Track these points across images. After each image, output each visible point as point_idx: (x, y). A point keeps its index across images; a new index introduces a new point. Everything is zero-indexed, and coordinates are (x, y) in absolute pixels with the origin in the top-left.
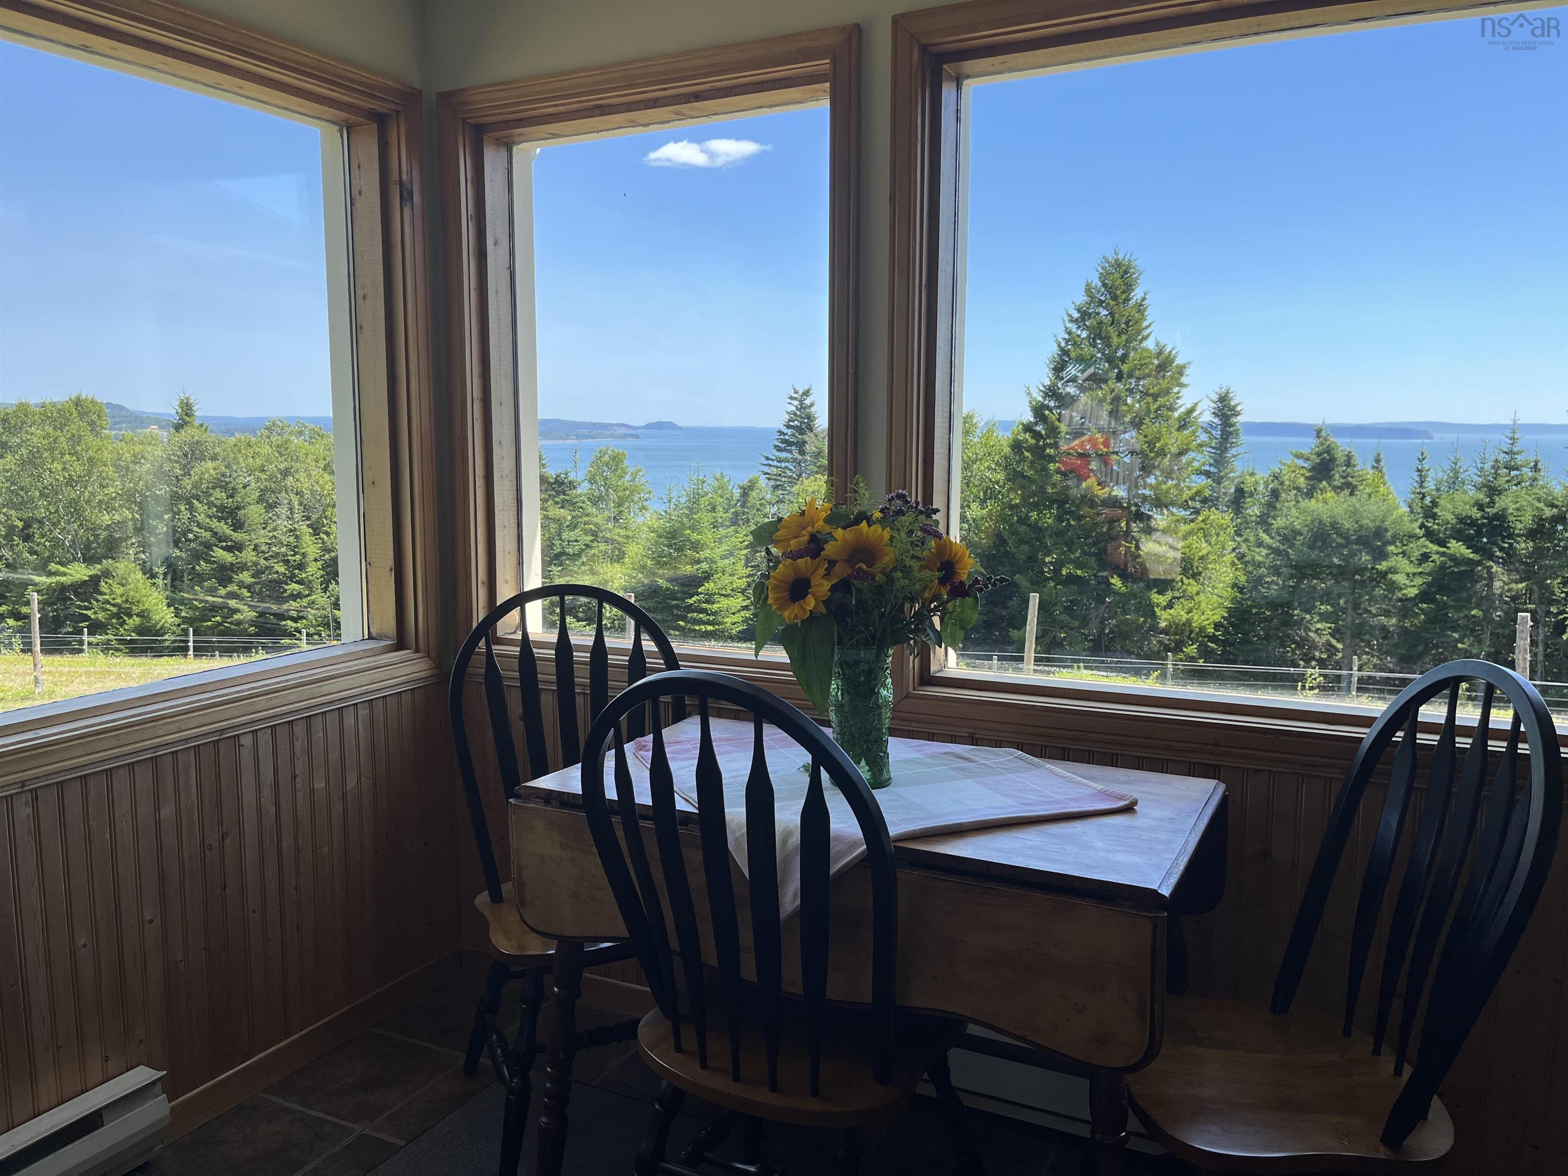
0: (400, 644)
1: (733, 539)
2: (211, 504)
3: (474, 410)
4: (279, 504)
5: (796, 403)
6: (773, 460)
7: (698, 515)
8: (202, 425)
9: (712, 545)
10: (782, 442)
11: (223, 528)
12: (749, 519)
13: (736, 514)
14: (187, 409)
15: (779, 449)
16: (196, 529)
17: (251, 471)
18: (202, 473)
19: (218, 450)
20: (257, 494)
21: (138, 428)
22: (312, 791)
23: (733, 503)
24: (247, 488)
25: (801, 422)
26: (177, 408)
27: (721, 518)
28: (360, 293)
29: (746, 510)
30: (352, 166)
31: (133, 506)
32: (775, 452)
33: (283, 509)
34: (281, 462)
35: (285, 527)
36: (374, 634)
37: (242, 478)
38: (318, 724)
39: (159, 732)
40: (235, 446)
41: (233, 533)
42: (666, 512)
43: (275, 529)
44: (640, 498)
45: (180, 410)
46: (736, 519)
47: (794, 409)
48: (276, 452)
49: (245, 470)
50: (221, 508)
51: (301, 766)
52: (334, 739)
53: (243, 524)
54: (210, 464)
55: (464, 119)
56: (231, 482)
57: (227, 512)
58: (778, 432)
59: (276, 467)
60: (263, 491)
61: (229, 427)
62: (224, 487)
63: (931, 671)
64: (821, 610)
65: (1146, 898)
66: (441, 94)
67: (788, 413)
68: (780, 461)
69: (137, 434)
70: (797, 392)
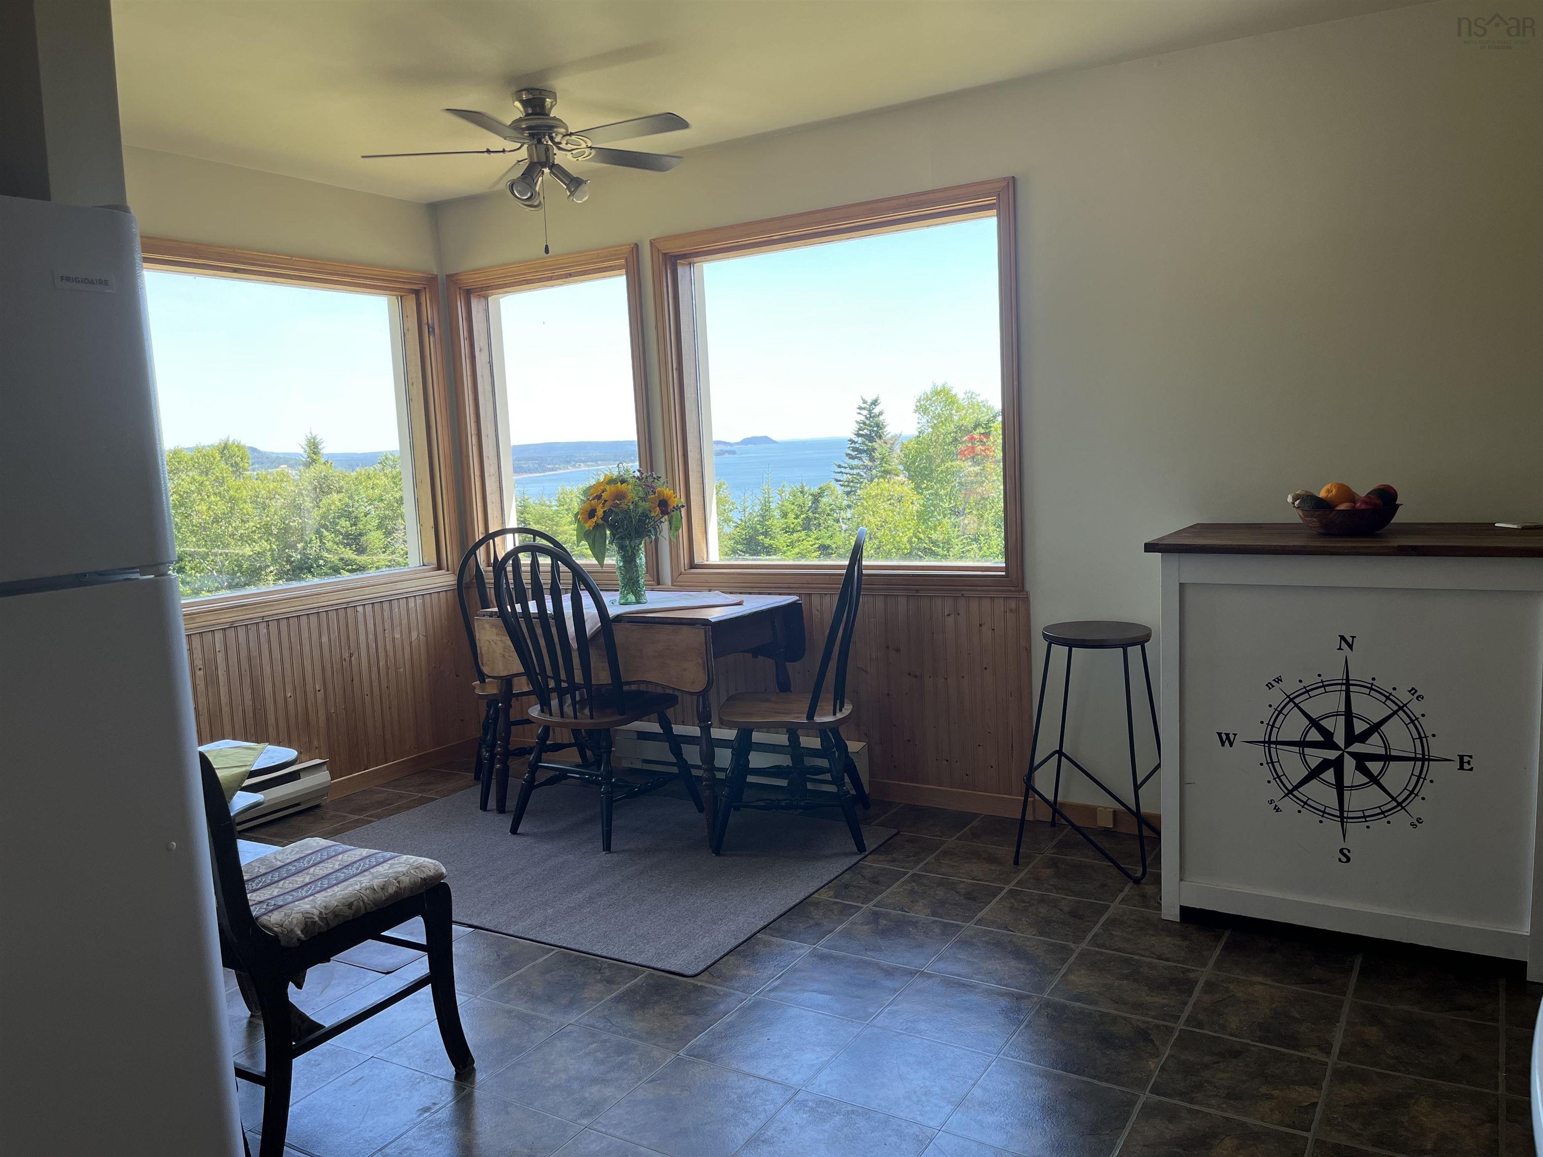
0: (439, 567)
1: (805, 540)
2: (337, 532)
4: (397, 530)
5: (865, 412)
6: (845, 468)
7: (770, 521)
8: (327, 462)
9: (785, 549)
10: (853, 451)
11: (349, 554)
12: (820, 524)
13: (808, 519)
14: (314, 447)
15: (852, 458)
16: (326, 555)
17: (371, 501)
18: (329, 505)
19: (342, 483)
20: (377, 521)
21: (269, 468)
22: (394, 639)
23: (805, 510)
24: (368, 516)
25: (870, 430)
26: (306, 447)
27: (793, 523)
28: (410, 381)
29: (817, 515)
30: (404, 316)
31: (270, 538)
32: (847, 459)
33: (400, 534)
34: (397, 491)
35: (402, 550)
36: (425, 563)
37: (363, 507)
38: (396, 604)
39: (320, 601)
40: (356, 479)
41: (356, 557)
42: (741, 520)
43: (392, 552)
44: (725, 510)
45: (308, 449)
46: (809, 524)
47: (863, 418)
48: (391, 483)
49: (365, 500)
50: (347, 535)
51: (387, 625)
52: (404, 613)
53: (366, 549)
54: (335, 496)
55: (460, 288)
56: (353, 512)
57: (352, 539)
58: (849, 441)
59: (392, 496)
60: (383, 518)
61: (351, 461)
62: (348, 515)
63: (696, 562)
64: (600, 522)
65: (705, 622)
66: (448, 276)
67: (857, 422)
68: (852, 468)
69: (270, 473)
70: (865, 402)
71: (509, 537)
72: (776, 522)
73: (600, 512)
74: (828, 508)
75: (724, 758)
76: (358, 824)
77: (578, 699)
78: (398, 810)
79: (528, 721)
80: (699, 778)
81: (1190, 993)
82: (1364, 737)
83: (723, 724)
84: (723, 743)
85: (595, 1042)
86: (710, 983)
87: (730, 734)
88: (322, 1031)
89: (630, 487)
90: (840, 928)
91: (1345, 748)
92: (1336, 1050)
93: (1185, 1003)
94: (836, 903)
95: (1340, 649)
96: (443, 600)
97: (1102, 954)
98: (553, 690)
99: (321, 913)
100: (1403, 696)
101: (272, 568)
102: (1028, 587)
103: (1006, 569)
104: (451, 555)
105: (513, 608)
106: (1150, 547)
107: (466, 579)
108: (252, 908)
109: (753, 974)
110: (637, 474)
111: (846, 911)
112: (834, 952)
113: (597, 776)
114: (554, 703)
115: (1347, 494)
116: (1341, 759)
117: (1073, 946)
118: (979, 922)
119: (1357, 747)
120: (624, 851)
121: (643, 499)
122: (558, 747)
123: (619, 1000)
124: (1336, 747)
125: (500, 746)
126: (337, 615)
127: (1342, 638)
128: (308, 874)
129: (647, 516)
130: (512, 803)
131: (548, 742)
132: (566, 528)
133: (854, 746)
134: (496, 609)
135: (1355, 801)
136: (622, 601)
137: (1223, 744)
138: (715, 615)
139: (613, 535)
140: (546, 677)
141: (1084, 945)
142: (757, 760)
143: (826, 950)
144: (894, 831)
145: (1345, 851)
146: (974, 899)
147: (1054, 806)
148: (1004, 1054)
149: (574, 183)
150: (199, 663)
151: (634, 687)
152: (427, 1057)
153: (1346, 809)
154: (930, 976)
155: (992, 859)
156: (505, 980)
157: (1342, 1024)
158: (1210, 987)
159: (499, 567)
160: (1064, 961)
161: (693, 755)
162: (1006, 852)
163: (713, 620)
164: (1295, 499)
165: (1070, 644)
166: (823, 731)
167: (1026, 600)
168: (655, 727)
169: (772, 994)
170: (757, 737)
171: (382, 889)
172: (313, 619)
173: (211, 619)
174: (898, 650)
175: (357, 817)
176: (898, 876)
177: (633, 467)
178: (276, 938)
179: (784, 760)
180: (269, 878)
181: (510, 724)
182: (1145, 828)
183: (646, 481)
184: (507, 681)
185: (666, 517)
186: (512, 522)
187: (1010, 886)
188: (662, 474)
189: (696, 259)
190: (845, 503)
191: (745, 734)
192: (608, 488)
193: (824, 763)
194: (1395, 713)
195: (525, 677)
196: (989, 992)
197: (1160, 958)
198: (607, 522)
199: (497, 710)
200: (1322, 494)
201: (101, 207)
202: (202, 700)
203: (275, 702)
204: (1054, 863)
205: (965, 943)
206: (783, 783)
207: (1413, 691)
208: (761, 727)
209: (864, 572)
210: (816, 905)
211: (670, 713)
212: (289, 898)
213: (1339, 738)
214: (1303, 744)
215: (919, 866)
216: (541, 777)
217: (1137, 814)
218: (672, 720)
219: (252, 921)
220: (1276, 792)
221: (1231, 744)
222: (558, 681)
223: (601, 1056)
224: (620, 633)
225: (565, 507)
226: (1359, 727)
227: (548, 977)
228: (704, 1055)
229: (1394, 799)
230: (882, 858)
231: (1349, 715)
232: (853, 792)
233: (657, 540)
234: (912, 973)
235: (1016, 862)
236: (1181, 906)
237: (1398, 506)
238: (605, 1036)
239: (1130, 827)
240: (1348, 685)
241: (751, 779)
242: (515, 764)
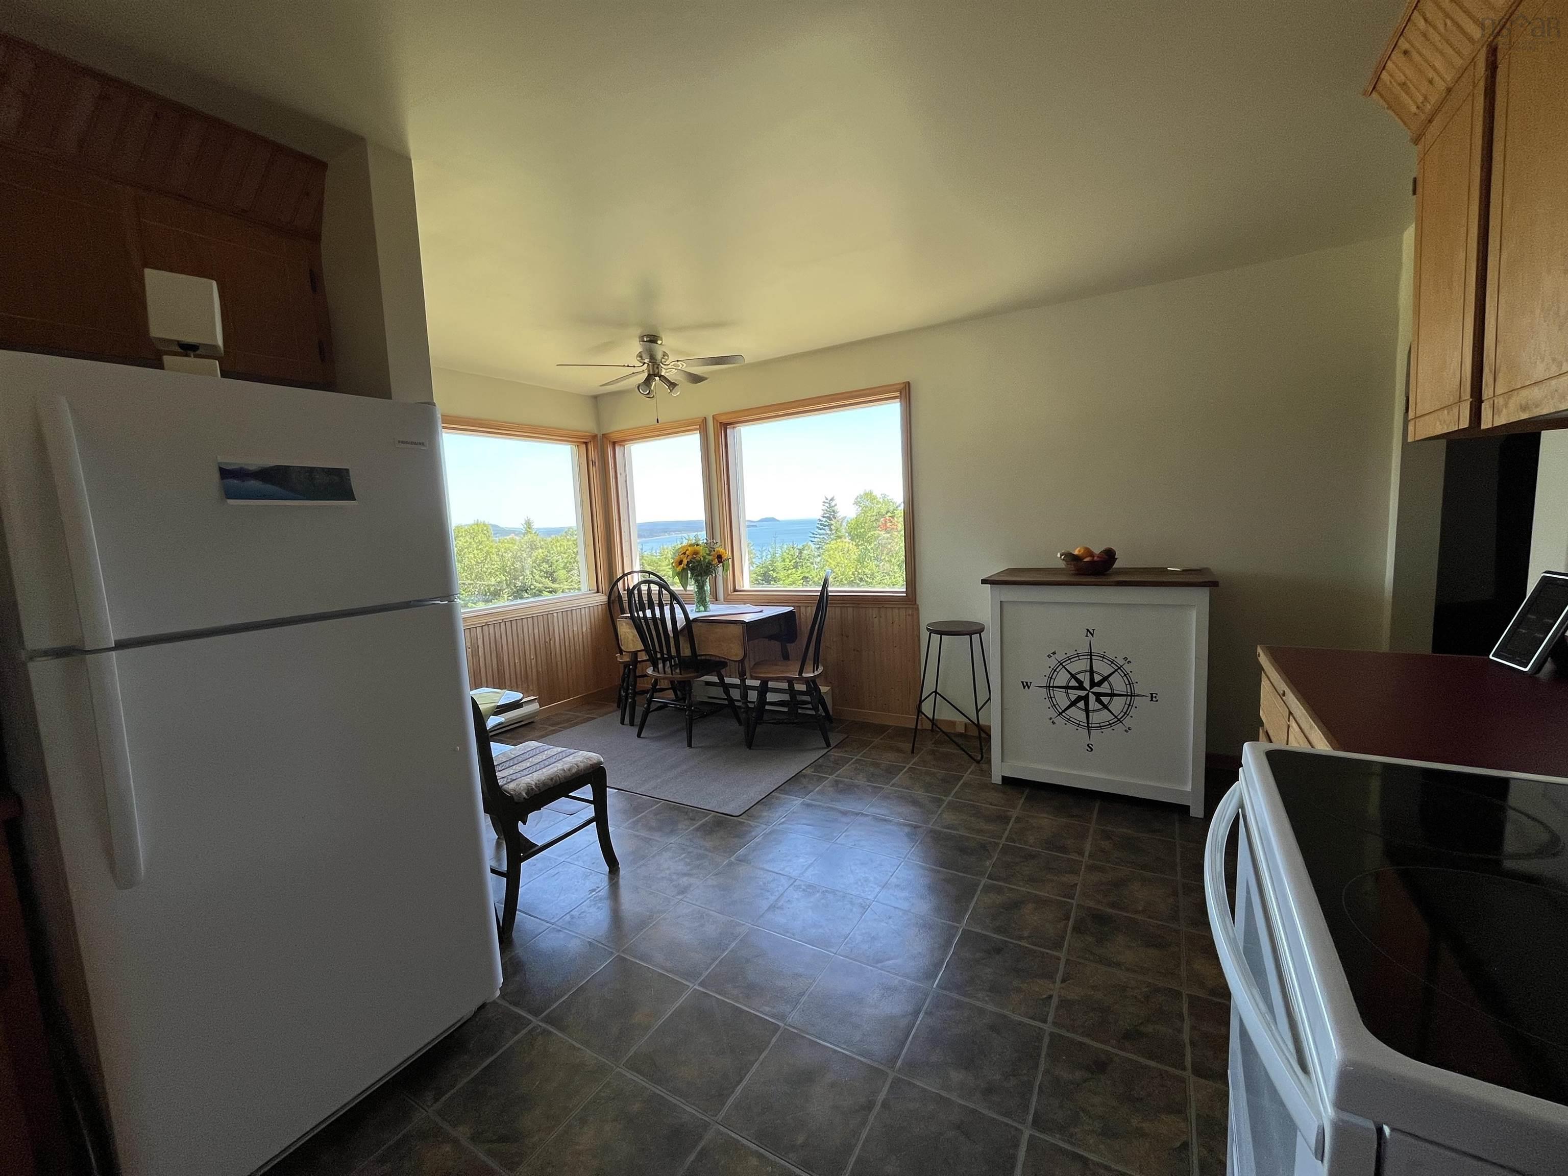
0: (598, 592)
1: (795, 575)
2: (541, 571)
3: (616, 523)
4: (574, 569)
5: (827, 505)
7: (776, 564)
8: (535, 533)
10: (820, 525)
11: (548, 583)
12: (803, 565)
13: (796, 562)
14: (528, 524)
15: (820, 529)
16: (535, 583)
17: (559, 553)
18: (537, 556)
19: (542, 543)
20: (563, 564)
23: (794, 557)
24: (558, 562)
25: (830, 514)
26: (524, 524)
27: (788, 564)
29: (801, 560)
30: (579, 456)
31: (505, 574)
32: (817, 530)
33: (576, 571)
34: (574, 549)
35: (577, 581)
36: (591, 590)
37: (555, 557)
38: (574, 612)
41: (552, 585)
42: (761, 563)
43: (572, 582)
44: (752, 558)
45: (525, 526)
46: (797, 565)
47: (826, 508)
48: (572, 544)
49: (556, 553)
50: (547, 572)
51: (570, 623)
52: (579, 618)
53: (557, 580)
54: (540, 551)
55: (609, 441)
56: (550, 559)
57: (549, 574)
58: (818, 520)
59: (572, 551)
60: (566, 563)
61: (549, 532)
62: (547, 561)
63: (737, 588)
64: (685, 567)
65: (743, 622)
66: (603, 435)
67: (823, 510)
68: (820, 535)
69: (506, 539)
70: (827, 499)
71: (635, 575)
72: (779, 565)
73: (685, 562)
74: (807, 557)
75: (753, 696)
76: (554, 732)
77: (673, 664)
78: (576, 724)
79: (646, 676)
80: (739, 707)
81: (1008, 823)
82: (1099, 684)
83: (752, 678)
84: (753, 688)
85: (685, 853)
86: (747, 820)
87: (757, 683)
88: (537, 848)
89: (701, 548)
90: (817, 789)
91: (1090, 689)
92: (1087, 854)
93: (1006, 829)
94: (815, 775)
95: (1087, 636)
96: (600, 610)
97: (960, 802)
98: (660, 659)
99: (536, 784)
100: (1121, 662)
101: (506, 590)
102: (917, 603)
103: (906, 592)
104: (604, 585)
105: (638, 614)
106: (984, 582)
107: (612, 598)
108: (499, 781)
109: (771, 815)
110: (705, 541)
111: (821, 779)
112: (813, 803)
113: (684, 706)
114: (661, 666)
115: (1089, 553)
116: (1087, 695)
117: (944, 798)
118: (893, 785)
119: (1096, 689)
120: (699, 747)
121: (709, 555)
122: (662, 690)
123: (697, 829)
124: (1085, 689)
125: (631, 689)
126: (543, 617)
127: (1088, 630)
128: (528, 761)
129: (710, 564)
130: (638, 720)
131: (657, 687)
132: (664, 568)
133: (824, 689)
134: (629, 615)
135: (1095, 718)
136: (697, 610)
137: (1024, 687)
138: (747, 618)
139: (692, 574)
140: (656, 652)
141: (950, 798)
142: (770, 697)
143: (810, 801)
144: (846, 736)
145: (1090, 745)
146: (890, 773)
147: (933, 721)
148: (908, 858)
149: (672, 385)
150: (469, 645)
151: (703, 658)
152: (593, 861)
153: (1090, 722)
154: (867, 815)
155: (899, 750)
156: (635, 819)
157: (1090, 839)
158: (1018, 820)
159: (630, 592)
160: (939, 806)
161: (735, 694)
162: (908, 746)
163: (747, 621)
164: (1061, 556)
165: (941, 633)
166: (807, 681)
167: (917, 609)
168: (715, 679)
169: (781, 826)
170: (771, 684)
171: (569, 770)
172: (530, 620)
173: (475, 621)
174: (847, 637)
175: (554, 728)
176: (847, 761)
177: (703, 536)
178: (512, 797)
179: (786, 697)
180: (507, 764)
181: (636, 677)
182: (982, 733)
183: (710, 547)
184: (635, 654)
185: (721, 564)
186: (637, 568)
187: (910, 765)
188: (719, 541)
189: (737, 425)
190: (816, 554)
191: (764, 683)
192: (689, 548)
193: (807, 698)
194: (1116, 670)
195: (644, 652)
196: (899, 824)
197: (991, 804)
198: (689, 567)
199: (629, 669)
200: (1076, 552)
201: (422, 403)
202: (471, 664)
203: (509, 664)
204: (933, 752)
205: (886, 797)
206: (786, 710)
207: (1125, 659)
208: (773, 679)
209: (830, 594)
210: (805, 776)
211: (723, 672)
212: (519, 775)
213: (1087, 685)
214: (1067, 687)
215: (860, 755)
216: (653, 707)
217: (978, 725)
218: (725, 675)
219: (499, 788)
220: (1052, 713)
221: (1029, 688)
222: (662, 654)
223: (688, 860)
224: (695, 628)
225: (664, 556)
226: (1097, 678)
227: (658, 817)
228: (742, 860)
229: (1116, 717)
230: (840, 750)
231: (1092, 672)
232: (823, 714)
233: (716, 576)
234: (857, 814)
235: (913, 752)
236: (1003, 776)
237: (1117, 559)
238: (691, 849)
239: (974, 732)
240: (1091, 655)
241: (767, 707)
242: (638, 698)
